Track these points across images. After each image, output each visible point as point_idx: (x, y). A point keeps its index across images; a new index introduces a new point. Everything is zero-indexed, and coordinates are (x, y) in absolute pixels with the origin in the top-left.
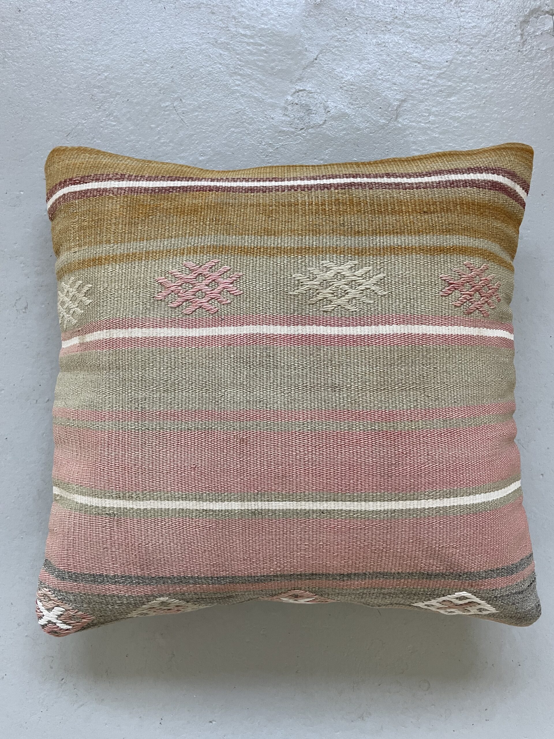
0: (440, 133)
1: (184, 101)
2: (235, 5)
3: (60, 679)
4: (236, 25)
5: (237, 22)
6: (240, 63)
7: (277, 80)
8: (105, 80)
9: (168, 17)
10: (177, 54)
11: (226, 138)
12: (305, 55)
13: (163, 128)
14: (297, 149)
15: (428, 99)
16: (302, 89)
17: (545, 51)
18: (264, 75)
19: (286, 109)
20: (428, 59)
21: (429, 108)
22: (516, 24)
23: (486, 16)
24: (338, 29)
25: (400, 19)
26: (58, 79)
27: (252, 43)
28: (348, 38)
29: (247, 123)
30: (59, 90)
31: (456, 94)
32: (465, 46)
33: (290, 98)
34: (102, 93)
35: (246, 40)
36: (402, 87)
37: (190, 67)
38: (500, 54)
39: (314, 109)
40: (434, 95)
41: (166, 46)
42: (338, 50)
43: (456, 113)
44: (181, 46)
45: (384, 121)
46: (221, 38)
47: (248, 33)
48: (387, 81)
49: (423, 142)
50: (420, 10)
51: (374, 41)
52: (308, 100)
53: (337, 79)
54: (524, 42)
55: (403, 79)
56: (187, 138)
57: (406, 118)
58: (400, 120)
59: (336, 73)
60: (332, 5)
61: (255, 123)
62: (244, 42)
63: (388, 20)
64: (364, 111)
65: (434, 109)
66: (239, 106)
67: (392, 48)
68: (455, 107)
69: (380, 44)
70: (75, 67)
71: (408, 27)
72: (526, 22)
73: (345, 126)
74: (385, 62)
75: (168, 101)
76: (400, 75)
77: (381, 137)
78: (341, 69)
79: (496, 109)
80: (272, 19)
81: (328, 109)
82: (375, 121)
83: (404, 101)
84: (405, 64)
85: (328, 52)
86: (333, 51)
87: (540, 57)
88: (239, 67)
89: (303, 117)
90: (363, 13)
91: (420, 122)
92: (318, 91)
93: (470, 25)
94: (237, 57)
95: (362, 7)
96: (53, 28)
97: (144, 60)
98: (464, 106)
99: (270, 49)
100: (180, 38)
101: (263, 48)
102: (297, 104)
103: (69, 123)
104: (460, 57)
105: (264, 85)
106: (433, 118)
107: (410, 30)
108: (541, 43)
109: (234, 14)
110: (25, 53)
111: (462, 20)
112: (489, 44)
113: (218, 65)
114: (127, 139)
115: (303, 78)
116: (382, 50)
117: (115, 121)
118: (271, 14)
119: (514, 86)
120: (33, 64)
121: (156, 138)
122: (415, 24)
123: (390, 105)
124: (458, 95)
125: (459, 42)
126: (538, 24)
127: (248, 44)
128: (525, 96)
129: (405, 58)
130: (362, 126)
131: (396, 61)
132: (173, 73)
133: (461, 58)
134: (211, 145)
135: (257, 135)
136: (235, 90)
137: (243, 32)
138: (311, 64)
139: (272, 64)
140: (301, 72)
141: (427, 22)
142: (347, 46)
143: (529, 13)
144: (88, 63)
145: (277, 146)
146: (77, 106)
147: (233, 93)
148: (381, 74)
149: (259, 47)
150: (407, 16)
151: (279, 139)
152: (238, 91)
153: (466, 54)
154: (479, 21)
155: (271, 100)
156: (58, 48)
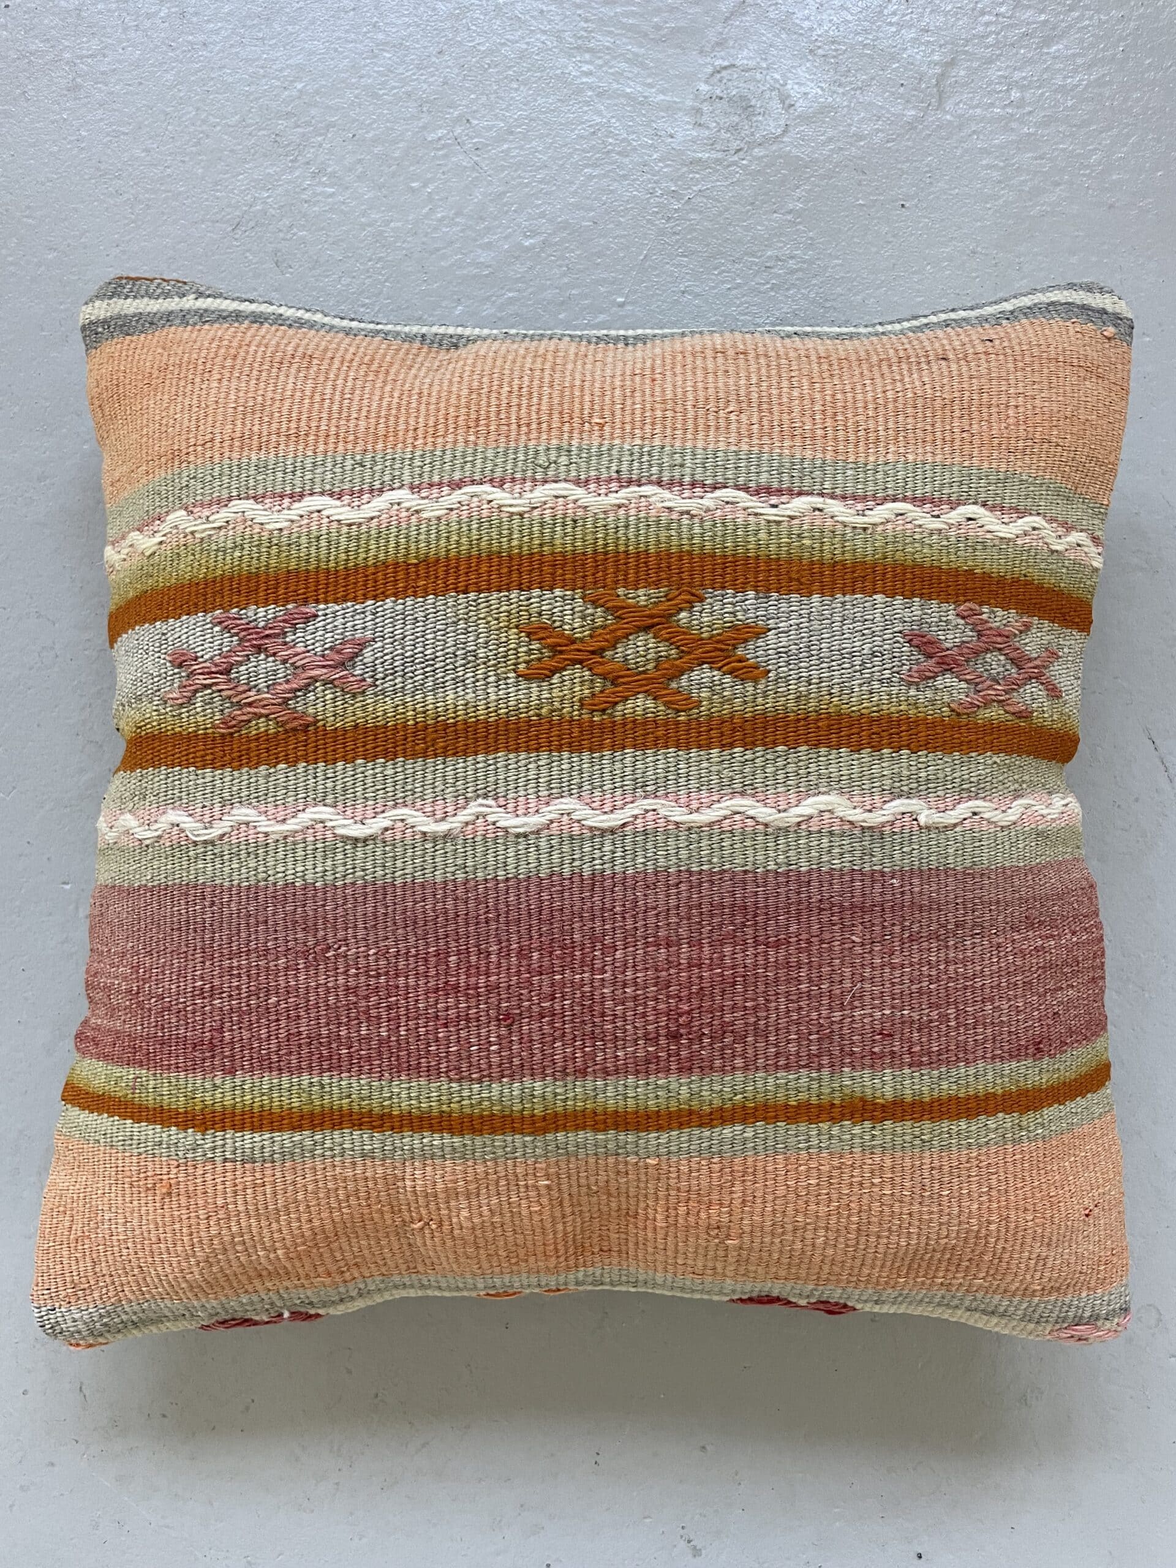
7: (671, 51)
8: (299, 98)
11: (575, 192)
13: (437, 187)
16: (726, 63)
19: (698, 111)
26: (198, 109)
29: (619, 153)
30: (202, 132)
33: (704, 87)
34: (299, 126)
37: (479, 47)
43: (1065, 77)
45: (913, 113)
52: (744, 85)
58: (949, 106)
59: (798, 21)
65: (1017, 75)
70: (230, 80)
73: (830, 133)
81: (787, 102)
82: (894, 114)
83: (952, 63)
88: (585, 34)
89: (737, 124)
91: (992, 105)
98: (1079, 61)
102: (721, 98)
105: (643, 65)
110: (119, 62)
117: (331, 186)
124: (1065, 42)
130: (866, 129)
135: (642, 176)
136: (582, 83)
144: (257, 66)
145: (687, 194)
146: (248, 163)
147: (579, 91)
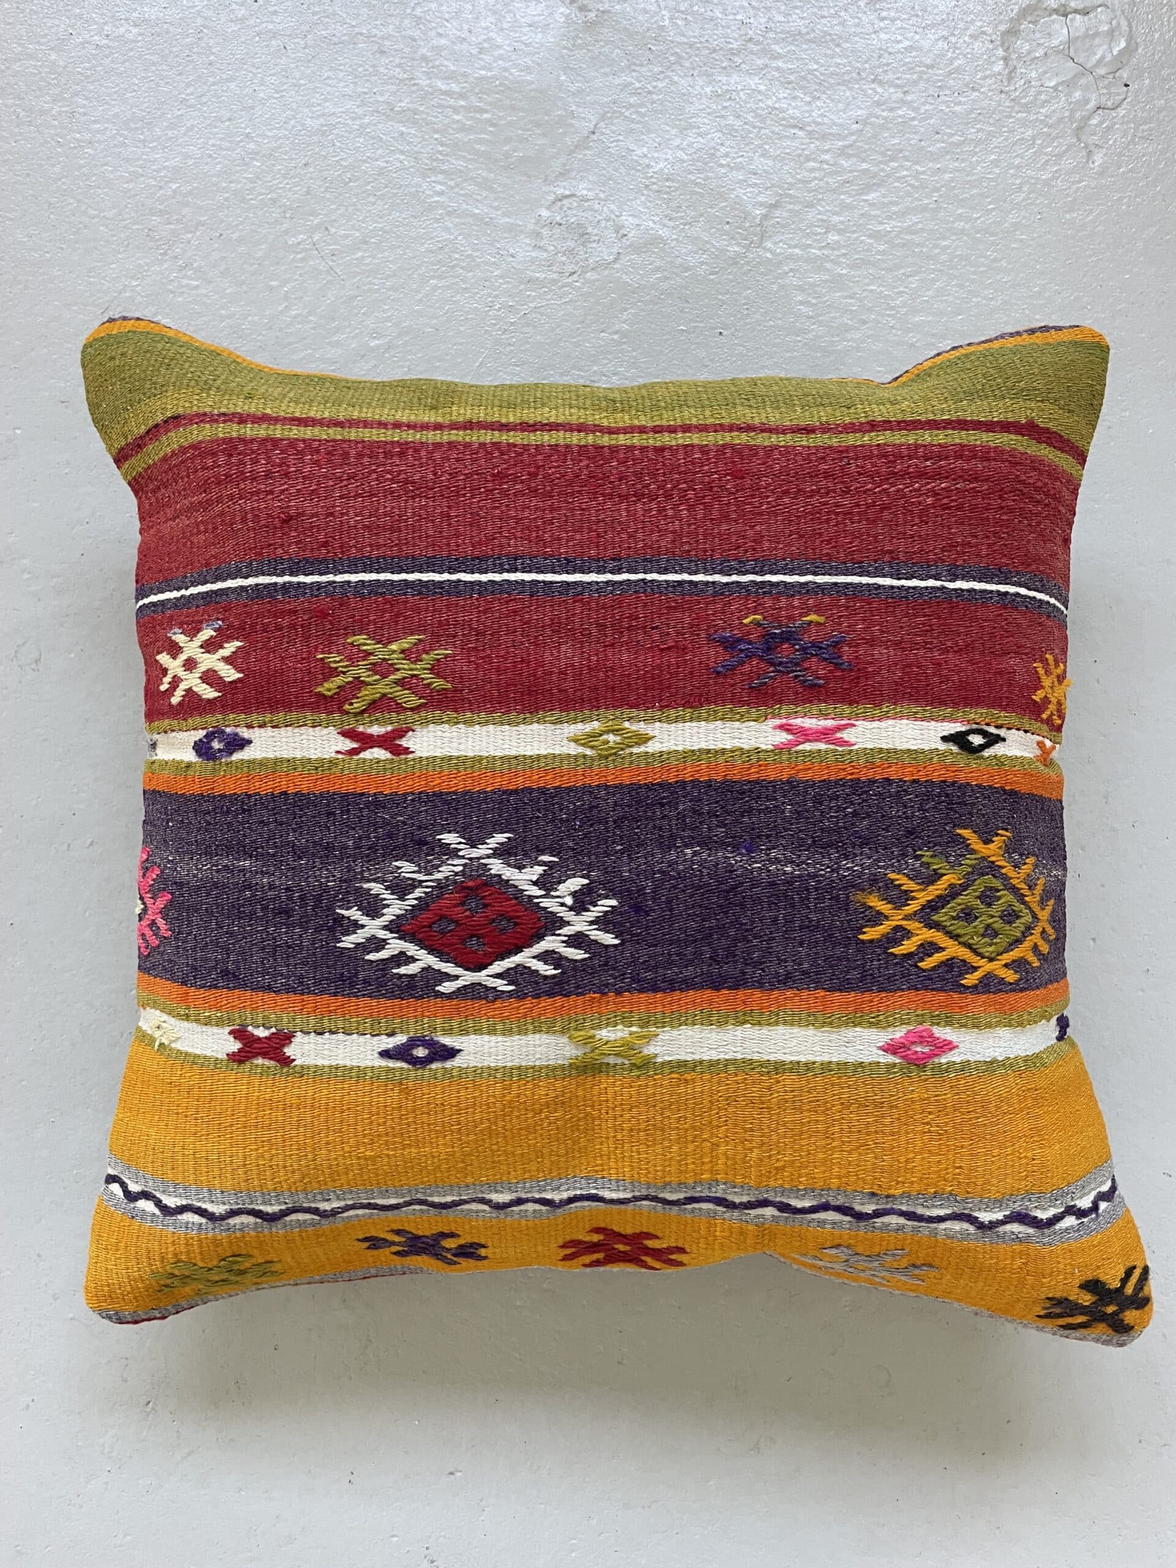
0: (851, 267)
1: (333, 230)
2: (425, 34)
3: (145, 1402)
4: (428, 73)
5: (433, 67)
6: (441, 149)
9: (293, 65)
10: (315, 138)
12: (571, 125)
14: (565, 315)
15: (822, 199)
17: (1055, 88)
18: (490, 171)
20: (819, 120)
21: (825, 218)
22: (994, 37)
23: (933, 25)
24: (634, 71)
25: (758, 43)
27: (462, 106)
28: (655, 87)
31: (878, 185)
32: (892, 90)
35: (452, 102)
36: (770, 179)
38: (963, 99)
39: (596, 231)
40: (834, 191)
41: (292, 122)
42: (638, 113)
44: (322, 121)
46: (401, 101)
47: (455, 87)
48: (738, 168)
49: (818, 286)
50: (797, 22)
51: (708, 90)
53: (638, 171)
54: (1010, 72)
55: (770, 163)
56: (343, 303)
57: (781, 241)
60: (620, 23)
61: (478, 266)
62: (447, 107)
63: (735, 46)
64: (695, 231)
66: (443, 234)
67: (746, 102)
68: (878, 212)
69: (719, 96)
71: (776, 58)
72: (1012, 32)
74: (731, 131)
75: (301, 233)
76: (762, 155)
77: (732, 281)
78: (645, 150)
79: (960, 211)
80: (501, 57)
84: (773, 132)
85: (617, 118)
86: (627, 114)
87: (1045, 101)
90: (683, 35)
92: (602, 195)
93: (900, 46)
94: (436, 136)
95: (680, 23)
96: (64, 99)
97: (250, 153)
99: (501, 118)
100: (319, 105)
101: (486, 116)
103: (105, 287)
104: (883, 111)
106: (836, 238)
107: (780, 63)
108: (1046, 72)
109: (424, 51)
111: (882, 36)
112: (941, 81)
113: (398, 156)
114: (223, 312)
115: (569, 171)
116: (725, 107)
118: (500, 47)
119: (995, 163)
120: (28, 175)
121: (280, 308)
122: (789, 51)
123: (746, 216)
125: (881, 83)
126: (1038, 35)
127: (456, 110)
128: (1018, 182)
129: (772, 120)
131: (754, 127)
132: (309, 175)
133: (885, 114)
134: (392, 315)
137: (443, 87)
138: (583, 144)
139: (506, 148)
140: (563, 160)
141: (813, 45)
142: (654, 102)
143: (1018, 14)
148: (727, 155)
149: (478, 116)
150: (772, 35)
151: (529, 296)
152: (441, 205)
153: (893, 105)
154: (917, 37)
155: (507, 220)
156: (78, 141)
